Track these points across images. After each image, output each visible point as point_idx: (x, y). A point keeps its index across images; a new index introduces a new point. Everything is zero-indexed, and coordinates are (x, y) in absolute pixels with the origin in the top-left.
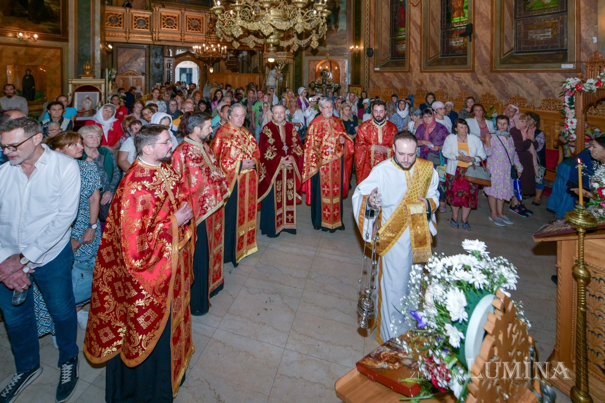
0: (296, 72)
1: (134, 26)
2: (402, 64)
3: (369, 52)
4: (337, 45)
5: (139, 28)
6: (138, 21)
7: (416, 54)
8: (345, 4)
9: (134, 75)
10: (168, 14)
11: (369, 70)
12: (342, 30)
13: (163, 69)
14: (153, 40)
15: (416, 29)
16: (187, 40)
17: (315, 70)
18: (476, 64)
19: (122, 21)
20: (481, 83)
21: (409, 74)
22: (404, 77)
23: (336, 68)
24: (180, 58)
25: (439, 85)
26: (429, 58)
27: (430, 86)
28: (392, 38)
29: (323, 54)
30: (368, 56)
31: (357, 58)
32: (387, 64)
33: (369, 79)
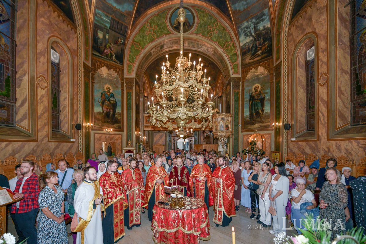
0: (234, 143)
2: (313, 134)
3: (287, 127)
4: (263, 123)
7: (323, 125)
8: (269, 94)
12: (267, 113)
15: (324, 105)
17: (248, 141)
21: (318, 142)
22: (314, 145)
25: (345, 151)
26: (337, 129)
27: (336, 152)
28: (308, 114)
29: (253, 130)
30: (285, 130)
31: (278, 132)
32: (303, 135)
33: (288, 147)
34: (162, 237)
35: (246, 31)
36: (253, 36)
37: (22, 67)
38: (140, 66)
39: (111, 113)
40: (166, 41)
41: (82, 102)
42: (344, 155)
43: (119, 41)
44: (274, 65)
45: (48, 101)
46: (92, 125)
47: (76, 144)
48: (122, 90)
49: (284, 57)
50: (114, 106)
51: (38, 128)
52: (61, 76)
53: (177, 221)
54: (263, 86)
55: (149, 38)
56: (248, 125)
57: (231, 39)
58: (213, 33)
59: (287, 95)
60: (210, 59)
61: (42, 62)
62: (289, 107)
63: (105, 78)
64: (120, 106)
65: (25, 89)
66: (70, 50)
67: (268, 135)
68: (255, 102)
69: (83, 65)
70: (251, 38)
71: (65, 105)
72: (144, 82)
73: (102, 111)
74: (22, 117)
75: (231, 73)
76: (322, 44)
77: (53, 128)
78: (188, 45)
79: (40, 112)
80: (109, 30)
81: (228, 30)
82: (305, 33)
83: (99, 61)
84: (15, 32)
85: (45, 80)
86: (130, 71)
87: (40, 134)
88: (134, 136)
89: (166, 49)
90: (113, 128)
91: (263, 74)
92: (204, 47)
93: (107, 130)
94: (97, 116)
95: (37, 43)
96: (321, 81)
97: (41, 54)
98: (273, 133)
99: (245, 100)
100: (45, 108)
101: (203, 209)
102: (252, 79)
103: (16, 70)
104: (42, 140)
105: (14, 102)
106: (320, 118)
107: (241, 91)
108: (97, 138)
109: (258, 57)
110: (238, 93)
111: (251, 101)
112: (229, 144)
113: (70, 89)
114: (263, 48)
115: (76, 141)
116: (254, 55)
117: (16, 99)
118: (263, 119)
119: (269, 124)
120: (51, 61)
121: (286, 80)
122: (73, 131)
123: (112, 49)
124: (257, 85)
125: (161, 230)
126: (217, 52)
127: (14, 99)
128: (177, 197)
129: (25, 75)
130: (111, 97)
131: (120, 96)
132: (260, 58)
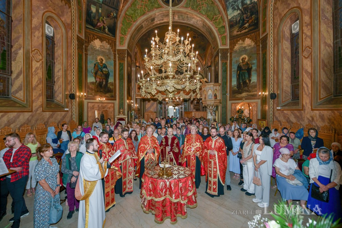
0: (222, 111)
2: (297, 104)
3: (273, 96)
4: (250, 92)
7: (308, 95)
8: (256, 64)
11: (273, 108)
12: (253, 82)
15: (308, 76)
17: (235, 109)
21: (302, 111)
22: (298, 114)
25: (328, 121)
26: (320, 99)
27: (320, 122)
28: (293, 84)
29: (241, 99)
30: (271, 99)
31: (264, 100)
32: (288, 104)
33: (274, 115)
34: (150, 205)
35: (234, 5)
36: (240, 10)
37: (17, 42)
38: (132, 38)
39: (104, 83)
40: (157, 14)
41: (76, 73)
42: (327, 124)
43: (111, 15)
44: (261, 37)
45: (43, 73)
46: (85, 94)
47: (70, 113)
48: (114, 61)
49: (270, 30)
50: (107, 76)
51: (33, 99)
52: (56, 49)
53: (164, 190)
54: (250, 57)
55: (140, 12)
56: (236, 94)
57: (220, 12)
58: (202, 7)
59: (273, 66)
60: (199, 31)
61: (36, 36)
62: (275, 77)
63: (98, 50)
64: (112, 76)
65: (21, 62)
66: (64, 24)
67: (254, 104)
68: (242, 72)
69: (77, 38)
70: (239, 12)
71: (59, 76)
72: (136, 53)
73: (95, 81)
74: (17, 88)
75: (219, 44)
76: (306, 19)
77: (47, 98)
78: (178, 18)
79: (35, 83)
80: (102, 5)
81: (216, 3)
82: (290, 8)
83: (92, 34)
84: (11, 9)
85: (40, 53)
86: (121, 43)
87: (34, 104)
88: (126, 105)
89: (157, 22)
90: (105, 97)
91: (250, 46)
92: (194, 20)
93: (99, 99)
94: (91, 86)
95: (32, 19)
96: (305, 54)
97: (36, 28)
98: (259, 101)
99: (233, 70)
100: (39, 79)
101: (190, 178)
102: (240, 50)
103: (12, 44)
104: (37, 110)
105: (10, 74)
106: (304, 88)
107: (229, 61)
108: (90, 107)
109: (245, 29)
110: (226, 63)
111: (239, 72)
112: (217, 112)
113: (64, 60)
114: (250, 21)
115: (69, 110)
116: (241, 27)
117: (11, 72)
118: (250, 88)
119: (256, 93)
120: (46, 34)
121: (272, 52)
122: (67, 100)
123: (105, 22)
124: (244, 56)
125: (149, 198)
126: (206, 24)
127: (10, 72)
128: (165, 167)
129: (20, 49)
130: (104, 67)
131: (112, 67)
132: (247, 30)
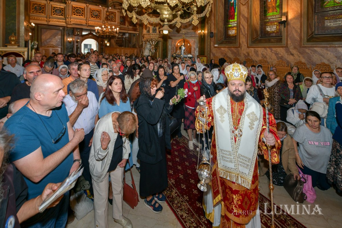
0: (163, 47)
1: (53, 14)
2: (235, 43)
3: (211, 34)
4: (189, 30)
5: (57, 15)
6: (55, 11)
7: (244, 36)
9: (53, 47)
10: (77, 6)
11: (210, 46)
13: (74, 44)
14: (66, 23)
16: (90, 24)
17: (175, 46)
18: (289, 42)
19: (44, 9)
20: (292, 55)
21: (239, 48)
22: (235, 51)
23: (189, 45)
24: (85, 37)
26: (253, 39)
31: (202, 39)
42: (260, 58)
106: (241, 29)
